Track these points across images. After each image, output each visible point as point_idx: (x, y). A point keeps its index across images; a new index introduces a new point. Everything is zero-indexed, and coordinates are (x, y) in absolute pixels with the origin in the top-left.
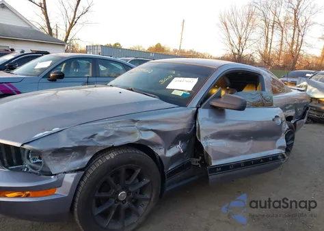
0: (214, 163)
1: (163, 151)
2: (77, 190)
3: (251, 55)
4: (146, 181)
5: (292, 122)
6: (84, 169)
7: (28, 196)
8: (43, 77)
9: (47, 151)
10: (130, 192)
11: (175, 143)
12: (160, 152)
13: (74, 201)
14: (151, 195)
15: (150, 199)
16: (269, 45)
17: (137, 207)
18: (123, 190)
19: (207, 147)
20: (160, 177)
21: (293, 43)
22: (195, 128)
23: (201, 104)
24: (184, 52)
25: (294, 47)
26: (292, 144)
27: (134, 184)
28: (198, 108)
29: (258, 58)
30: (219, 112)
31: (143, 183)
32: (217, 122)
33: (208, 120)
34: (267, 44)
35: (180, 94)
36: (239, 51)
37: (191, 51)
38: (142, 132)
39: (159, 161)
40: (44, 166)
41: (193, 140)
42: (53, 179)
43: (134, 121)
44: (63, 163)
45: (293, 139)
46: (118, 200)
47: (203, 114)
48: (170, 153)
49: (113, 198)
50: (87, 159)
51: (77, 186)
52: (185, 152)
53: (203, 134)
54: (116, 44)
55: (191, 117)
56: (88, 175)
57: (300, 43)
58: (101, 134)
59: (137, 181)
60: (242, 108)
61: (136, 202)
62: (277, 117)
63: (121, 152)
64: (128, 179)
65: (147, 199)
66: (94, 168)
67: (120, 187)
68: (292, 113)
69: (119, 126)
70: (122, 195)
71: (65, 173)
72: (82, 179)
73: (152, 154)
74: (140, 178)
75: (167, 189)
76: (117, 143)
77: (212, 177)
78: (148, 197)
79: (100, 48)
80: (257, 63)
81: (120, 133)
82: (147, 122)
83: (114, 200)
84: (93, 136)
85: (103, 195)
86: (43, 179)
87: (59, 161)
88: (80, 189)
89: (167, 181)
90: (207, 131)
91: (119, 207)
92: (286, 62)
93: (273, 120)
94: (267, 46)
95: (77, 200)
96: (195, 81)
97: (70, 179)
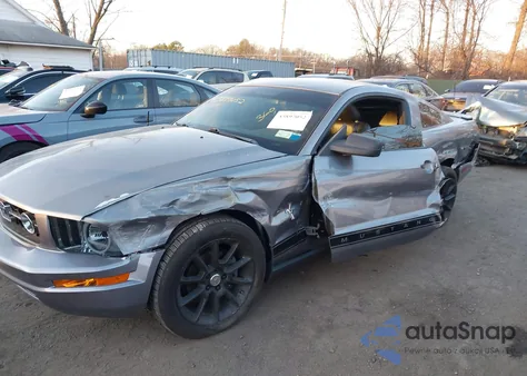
0: (338, 232)
1: (267, 218)
2: (157, 274)
3: (397, 56)
4: (246, 259)
5: (454, 166)
6: (165, 246)
7: (92, 284)
8: (74, 112)
9: (116, 225)
10: (225, 275)
11: (283, 206)
12: (262, 220)
13: (153, 289)
14: (254, 278)
15: (251, 284)
16: (426, 37)
17: (236, 295)
18: (215, 272)
19: (327, 210)
20: (264, 253)
21: (464, 33)
22: (311, 183)
23: (318, 150)
24: (288, 54)
25: (467, 39)
26: (453, 200)
27: (229, 265)
28: (313, 156)
29: (409, 60)
30: (343, 159)
31: (242, 263)
32: (340, 174)
33: (328, 172)
34: (423, 37)
35: (287, 135)
36: (377, 49)
37: (299, 51)
38: (238, 194)
39: (262, 232)
40: (112, 244)
41: (307, 201)
42: (125, 261)
43: (227, 180)
44: (136, 240)
45: (454, 191)
46: (210, 286)
47: (322, 163)
48: (277, 221)
49: (203, 282)
50: (168, 232)
51: (156, 269)
52: (297, 217)
53: (321, 192)
54: (173, 44)
55: (303, 169)
56: (171, 254)
57: (475, 33)
58: (185, 198)
59: (234, 259)
60: (375, 154)
61: (233, 287)
62: (427, 162)
63: (211, 222)
64: (221, 258)
65: (248, 283)
66: (177, 244)
67: (212, 269)
68: (452, 154)
69: (207, 186)
70: (215, 278)
71: (140, 252)
72: (162, 260)
73: (252, 223)
74: (237, 256)
75: (274, 270)
76: (206, 210)
77: (334, 251)
78: (250, 280)
79: (149, 53)
80: (406, 70)
81: (209, 197)
82: (244, 179)
83: (204, 286)
84: (174, 202)
85: (191, 279)
86: (111, 263)
87: (131, 237)
88: (161, 273)
89: (274, 259)
90: (326, 187)
91: (212, 295)
92: (454, 65)
93: (422, 167)
94: (422, 40)
95: (157, 287)
96: (308, 115)
97: (146, 261)
